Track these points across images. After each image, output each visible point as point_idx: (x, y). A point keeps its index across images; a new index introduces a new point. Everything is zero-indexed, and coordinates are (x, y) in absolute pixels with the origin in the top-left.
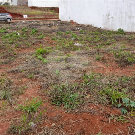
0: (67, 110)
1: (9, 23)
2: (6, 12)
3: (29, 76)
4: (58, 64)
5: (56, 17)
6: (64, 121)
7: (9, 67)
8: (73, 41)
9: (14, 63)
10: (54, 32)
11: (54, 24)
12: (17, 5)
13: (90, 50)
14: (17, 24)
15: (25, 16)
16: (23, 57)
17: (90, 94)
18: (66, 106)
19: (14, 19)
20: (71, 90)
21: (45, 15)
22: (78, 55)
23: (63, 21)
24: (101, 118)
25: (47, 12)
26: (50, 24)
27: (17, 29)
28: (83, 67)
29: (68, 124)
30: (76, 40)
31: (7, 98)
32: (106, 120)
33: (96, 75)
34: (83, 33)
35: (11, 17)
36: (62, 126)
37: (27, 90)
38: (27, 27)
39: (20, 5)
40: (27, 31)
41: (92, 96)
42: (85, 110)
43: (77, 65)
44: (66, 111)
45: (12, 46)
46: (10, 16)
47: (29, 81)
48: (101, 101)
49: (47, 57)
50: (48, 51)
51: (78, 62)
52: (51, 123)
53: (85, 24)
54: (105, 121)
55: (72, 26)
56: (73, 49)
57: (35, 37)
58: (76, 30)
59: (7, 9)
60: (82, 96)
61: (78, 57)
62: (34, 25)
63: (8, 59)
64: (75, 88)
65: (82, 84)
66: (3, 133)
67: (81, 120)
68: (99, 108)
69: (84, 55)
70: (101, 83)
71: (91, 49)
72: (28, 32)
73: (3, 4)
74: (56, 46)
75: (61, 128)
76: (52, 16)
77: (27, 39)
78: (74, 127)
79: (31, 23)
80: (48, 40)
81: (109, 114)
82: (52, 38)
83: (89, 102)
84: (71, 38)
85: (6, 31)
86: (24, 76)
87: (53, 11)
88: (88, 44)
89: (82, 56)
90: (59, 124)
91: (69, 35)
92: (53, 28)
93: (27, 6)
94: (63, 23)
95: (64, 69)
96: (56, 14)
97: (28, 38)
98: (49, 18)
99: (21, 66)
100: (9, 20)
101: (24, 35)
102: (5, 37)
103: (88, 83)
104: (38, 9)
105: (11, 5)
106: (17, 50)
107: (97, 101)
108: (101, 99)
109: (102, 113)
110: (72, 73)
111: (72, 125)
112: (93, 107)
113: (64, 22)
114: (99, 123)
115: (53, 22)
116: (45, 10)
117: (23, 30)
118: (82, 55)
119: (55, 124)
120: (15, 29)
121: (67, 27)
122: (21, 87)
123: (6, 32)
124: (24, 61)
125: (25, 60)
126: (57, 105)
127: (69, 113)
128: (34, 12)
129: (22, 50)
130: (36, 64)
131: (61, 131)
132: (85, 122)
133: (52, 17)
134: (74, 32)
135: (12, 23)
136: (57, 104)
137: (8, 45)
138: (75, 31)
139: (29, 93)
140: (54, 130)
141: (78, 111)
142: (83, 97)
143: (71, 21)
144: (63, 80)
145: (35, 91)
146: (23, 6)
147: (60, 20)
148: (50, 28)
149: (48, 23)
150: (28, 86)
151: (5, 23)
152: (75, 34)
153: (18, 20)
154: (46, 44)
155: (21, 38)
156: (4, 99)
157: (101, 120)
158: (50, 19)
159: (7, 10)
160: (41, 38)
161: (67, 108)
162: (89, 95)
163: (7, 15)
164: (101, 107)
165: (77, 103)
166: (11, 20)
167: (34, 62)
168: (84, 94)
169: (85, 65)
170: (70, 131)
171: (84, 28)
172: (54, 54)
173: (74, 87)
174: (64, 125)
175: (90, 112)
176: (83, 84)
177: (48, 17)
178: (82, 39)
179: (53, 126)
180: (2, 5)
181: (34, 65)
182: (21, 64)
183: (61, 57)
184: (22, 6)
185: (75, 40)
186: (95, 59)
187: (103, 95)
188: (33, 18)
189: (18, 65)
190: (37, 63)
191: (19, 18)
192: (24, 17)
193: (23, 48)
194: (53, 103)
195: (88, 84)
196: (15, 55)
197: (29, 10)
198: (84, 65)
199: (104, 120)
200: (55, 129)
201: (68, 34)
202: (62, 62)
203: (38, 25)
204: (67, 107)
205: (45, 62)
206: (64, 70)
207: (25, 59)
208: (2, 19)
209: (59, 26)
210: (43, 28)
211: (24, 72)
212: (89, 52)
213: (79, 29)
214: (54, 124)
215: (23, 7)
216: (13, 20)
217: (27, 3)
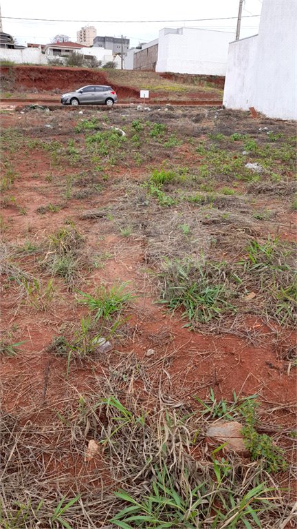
0: (189, 321)
1: (109, 109)
2: (106, 83)
3: (123, 232)
4: (195, 211)
5: (216, 99)
6: (176, 347)
7: (85, 206)
8: (245, 158)
9: (98, 199)
10: (204, 133)
11: (207, 115)
12: (132, 69)
13: (282, 181)
14: (124, 113)
15: (144, 94)
16: (121, 186)
17: (256, 292)
18: (190, 312)
19: (122, 100)
20: (210, 275)
21: (191, 94)
22: (249, 192)
23: (231, 110)
24: (269, 357)
25: (196, 87)
26: (198, 115)
27: (122, 123)
28: (253, 223)
29: (183, 356)
30: (254, 156)
31: (65, 273)
32: (281, 366)
33: (283, 246)
34: (273, 141)
35: (114, 96)
36: (169, 358)
37: (112, 263)
38: (146, 120)
39: (140, 67)
40: (143, 130)
41: (260, 296)
42: (234, 330)
43: (241, 217)
44: (187, 325)
45: (103, 161)
46: (113, 93)
47: (121, 243)
48: (279, 315)
49: (172, 191)
50: (178, 177)
51: (246, 210)
52: (145, 348)
53: (283, 119)
54: (277, 369)
55: (251, 121)
56: (240, 177)
57: (157, 144)
58: (259, 133)
59: (110, 76)
60: (235, 293)
61: (247, 198)
62: (161, 116)
63: (87, 189)
64: (220, 271)
65: (242, 263)
66: (39, 351)
67: (218, 354)
68: (270, 331)
69: (264, 192)
70: (290, 268)
71: (285, 180)
72: (144, 132)
73: (103, 65)
74: (200, 168)
75: (166, 362)
76: (207, 95)
77: (139, 148)
78: (196, 366)
79: (155, 111)
80: (186, 151)
81: (293, 351)
82: (197, 148)
83: (247, 311)
84: (242, 151)
85: (98, 125)
86: (111, 230)
87: (213, 84)
88: (281, 168)
89: (259, 195)
90: (163, 353)
91: (238, 142)
92: (204, 125)
93: (154, 70)
94: (229, 114)
95: (204, 224)
96: (218, 91)
97: (141, 144)
98: (201, 100)
99: (110, 206)
100: (110, 103)
101: (135, 137)
102: (94, 141)
103: (256, 263)
104: (178, 80)
105: (119, 67)
106: (112, 169)
107: (269, 313)
108: (280, 309)
109: (274, 345)
110: (224, 235)
111: (194, 361)
112: (254, 327)
113: (234, 111)
114: (261, 368)
115: (206, 111)
116: (192, 82)
117: (134, 126)
118: (259, 193)
119: (153, 351)
120: (118, 123)
121: (238, 124)
122: (99, 253)
123: (97, 129)
124: (119, 195)
125: (123, 194)
126: (169, 307)
127: (192, 330)
128: (168, 85)
129: (122, 170)
130: (145, 205)
131: (165, 371)
132: (226, 360)
133: (207, 100)
134: (252, 137)
135: (115, 108)
136: (169, 303)
137: (95, 157)
138: (256, 135)
139: (115, 271)
140: (149, 365)
141: (216, 331)
142: (237, 296)
143: (251, 108)
144: (197, 250)
145: (128, 266)
146: (145, 71)
147: (224, 107)
148: (196, 125)
149: (195, 112)
150: (115, 254)
151: (99, 109)
152: (253, 142)
153: (129, 103)
154: (180, 160)
155: (127, 144)
156: (58, 275)
157: (267, 364)
158: (203, 103)
159: (110, 80)
160: (171, 148)
161: (190, 318)
162: (253, 295)
163: (107, 89)
164: (274, 329)
165: (218, 310)
166: (114, 102)
167: (141, 200)
168: (242, 290)
169: (262, 219)
170: (185, 375)
171: (280, 128)
172: (192, 186)
173: (217, 270)
174: (173, 358)
175: (245, 338)
176: (243, 265)
177: (198, 99)
178: (268, 156)
179: (148, 354)
180: (100, 67)
181: (140, 206)
182: (111, 201)
183: (205, 194)
184: (143, 71)
185: (251, 155)
186: (290, 205)
187: (286, 300)
188: (164, 99)
189: (106, 203)
190: (147, 202)
191: (132, 99)
192: (142, 96)
193: (126, 167)
194: (160, 300)
195: (257, 265)
196: (105, 180)
197: (157, 80)
198: (258, 218)
199: (274, 365)
200: (151, 362)
201: (235, 140)
202: (204, 207)
203: (171, 116)
204: (190, 315)
205: (166, 203)
206: (206, 227)
207: (124, 191)
208: (95, 98)
209: (218, 122)
210: (180, 123)
211: (115, 221)
212: (280, 187)
213: (266, 130)
214: (151, 352)
215: (145, 74)
216: (118, 103)
217: (155, 63)
